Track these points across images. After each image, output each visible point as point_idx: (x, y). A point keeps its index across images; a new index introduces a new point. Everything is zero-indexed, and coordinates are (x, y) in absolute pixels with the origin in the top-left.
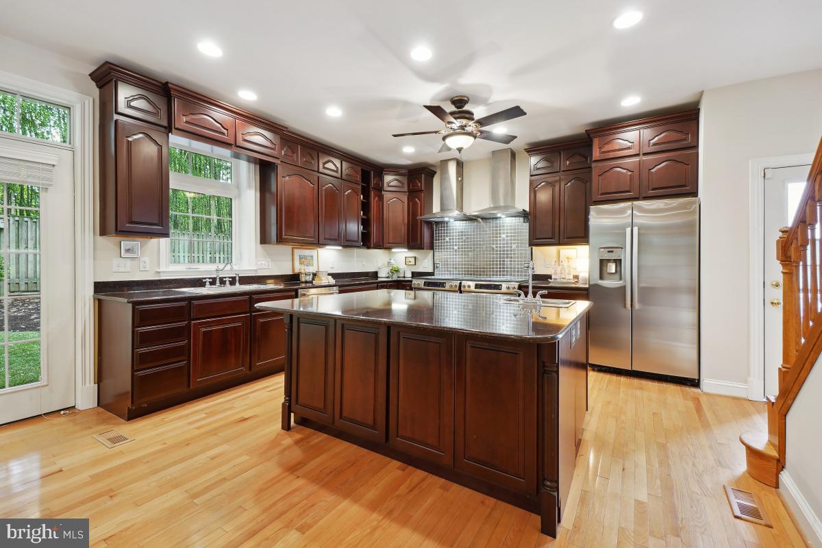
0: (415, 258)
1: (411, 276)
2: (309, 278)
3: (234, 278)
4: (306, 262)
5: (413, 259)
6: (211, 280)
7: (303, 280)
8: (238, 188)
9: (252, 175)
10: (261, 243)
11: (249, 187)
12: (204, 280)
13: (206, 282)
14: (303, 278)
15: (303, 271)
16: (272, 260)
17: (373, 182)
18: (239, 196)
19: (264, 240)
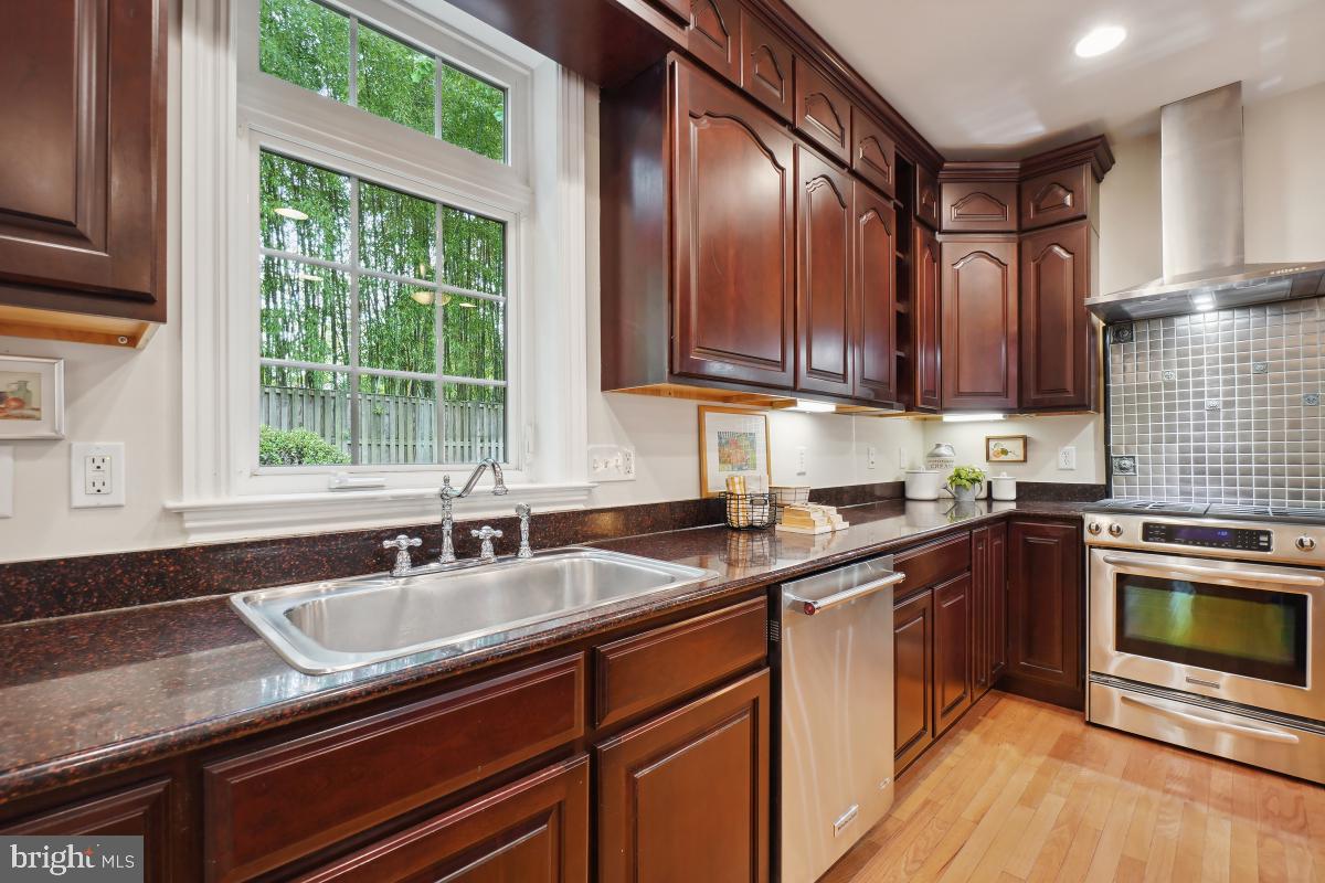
0: (1025, 440)
1: (1013, 496)
2: (760, 515)
3: (509, 525)
4: (737, 456)
5: (1021, 442)
6: (417, 542)
7: (742, 522)
8: (527, 182)
9: (578, 128)
10: (604, 388)
11: (567, 168)
12: (387, 544)
13: (395, 550)
14: (740, 515)
15: (738, 490)
16: (642, 451)
17: (920, 199)
18: (532, 211)
19: (615, 373)
